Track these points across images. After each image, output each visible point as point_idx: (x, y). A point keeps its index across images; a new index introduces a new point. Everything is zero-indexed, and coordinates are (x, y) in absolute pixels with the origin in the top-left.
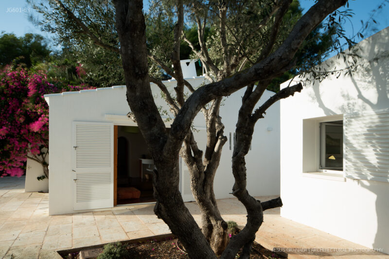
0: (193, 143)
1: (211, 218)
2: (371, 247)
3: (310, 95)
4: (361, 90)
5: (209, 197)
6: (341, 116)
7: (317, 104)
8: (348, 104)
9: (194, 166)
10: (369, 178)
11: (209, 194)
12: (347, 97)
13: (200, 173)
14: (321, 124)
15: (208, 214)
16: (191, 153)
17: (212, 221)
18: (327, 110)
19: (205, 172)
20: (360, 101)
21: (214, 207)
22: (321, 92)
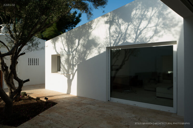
0: (4, 64)
1: (12, 89)
2: (66, 93)
3: (53, 47)
4: (65, 47)
5: (11, 82)
6: (60, 54)
7: (55, 50)
8: (62, 51)
9: (5, 72)
10: (66, 73)
11: (11, 81)
12: (61, 49)
13: (7, 74)
14: (58, 56)
15: (11, 88)
16: (3, 67)
17: (12, 90)
18: (57, 53)
19: (9, 74)
20: (64, 51)
21: (13, 85)
22: (56, 46)
